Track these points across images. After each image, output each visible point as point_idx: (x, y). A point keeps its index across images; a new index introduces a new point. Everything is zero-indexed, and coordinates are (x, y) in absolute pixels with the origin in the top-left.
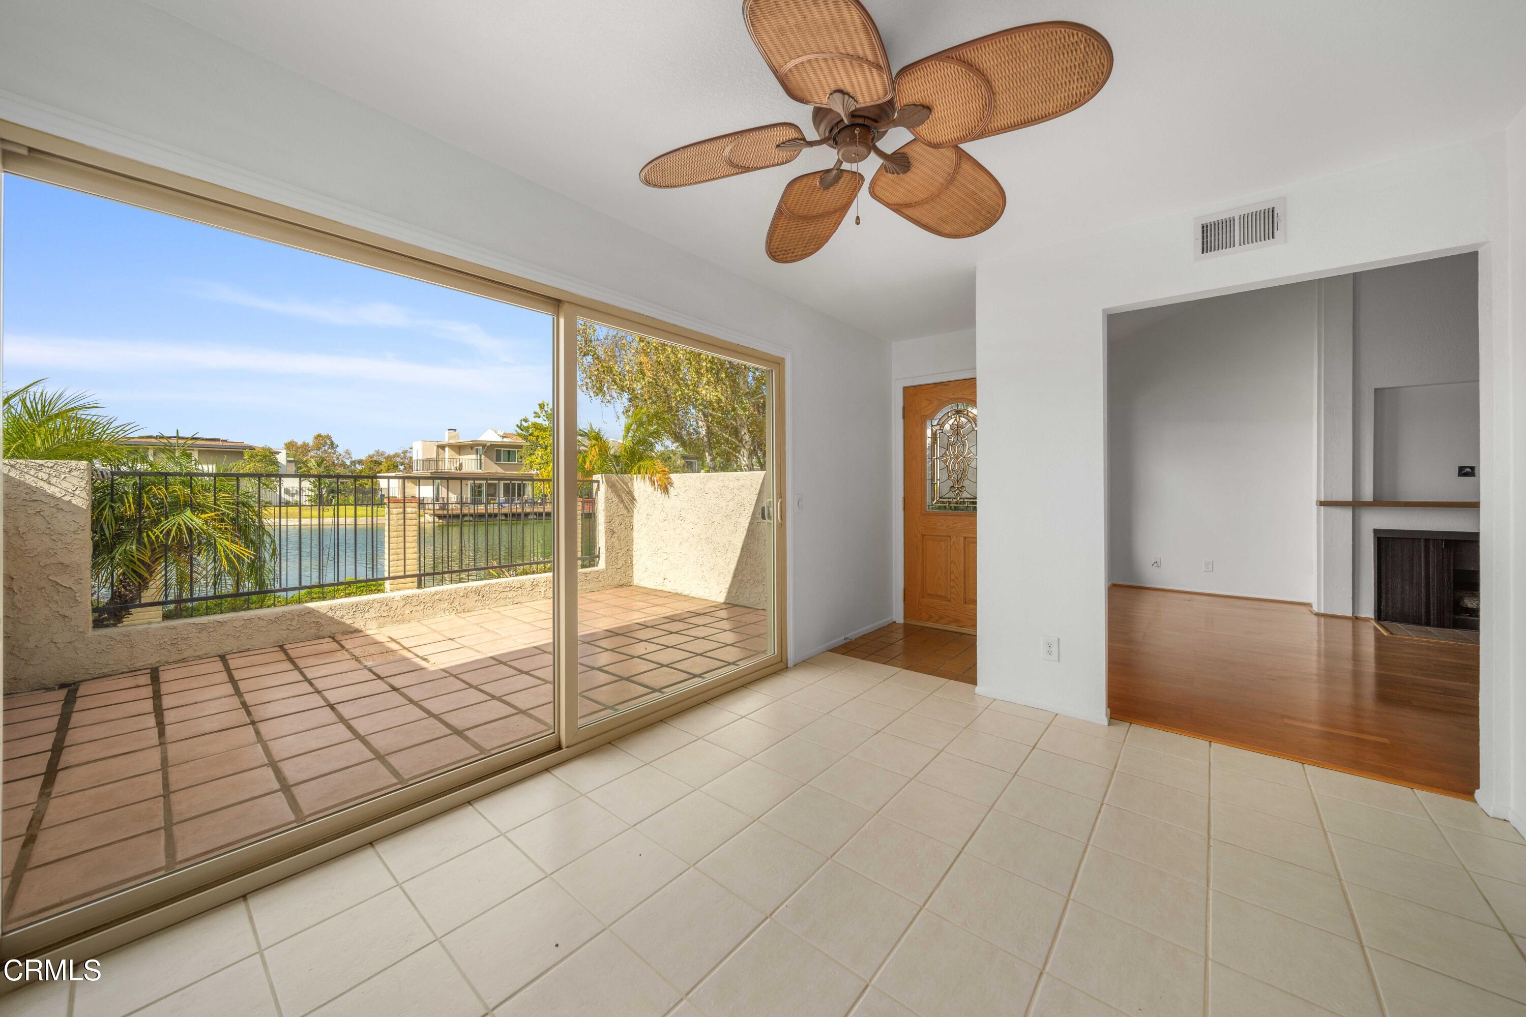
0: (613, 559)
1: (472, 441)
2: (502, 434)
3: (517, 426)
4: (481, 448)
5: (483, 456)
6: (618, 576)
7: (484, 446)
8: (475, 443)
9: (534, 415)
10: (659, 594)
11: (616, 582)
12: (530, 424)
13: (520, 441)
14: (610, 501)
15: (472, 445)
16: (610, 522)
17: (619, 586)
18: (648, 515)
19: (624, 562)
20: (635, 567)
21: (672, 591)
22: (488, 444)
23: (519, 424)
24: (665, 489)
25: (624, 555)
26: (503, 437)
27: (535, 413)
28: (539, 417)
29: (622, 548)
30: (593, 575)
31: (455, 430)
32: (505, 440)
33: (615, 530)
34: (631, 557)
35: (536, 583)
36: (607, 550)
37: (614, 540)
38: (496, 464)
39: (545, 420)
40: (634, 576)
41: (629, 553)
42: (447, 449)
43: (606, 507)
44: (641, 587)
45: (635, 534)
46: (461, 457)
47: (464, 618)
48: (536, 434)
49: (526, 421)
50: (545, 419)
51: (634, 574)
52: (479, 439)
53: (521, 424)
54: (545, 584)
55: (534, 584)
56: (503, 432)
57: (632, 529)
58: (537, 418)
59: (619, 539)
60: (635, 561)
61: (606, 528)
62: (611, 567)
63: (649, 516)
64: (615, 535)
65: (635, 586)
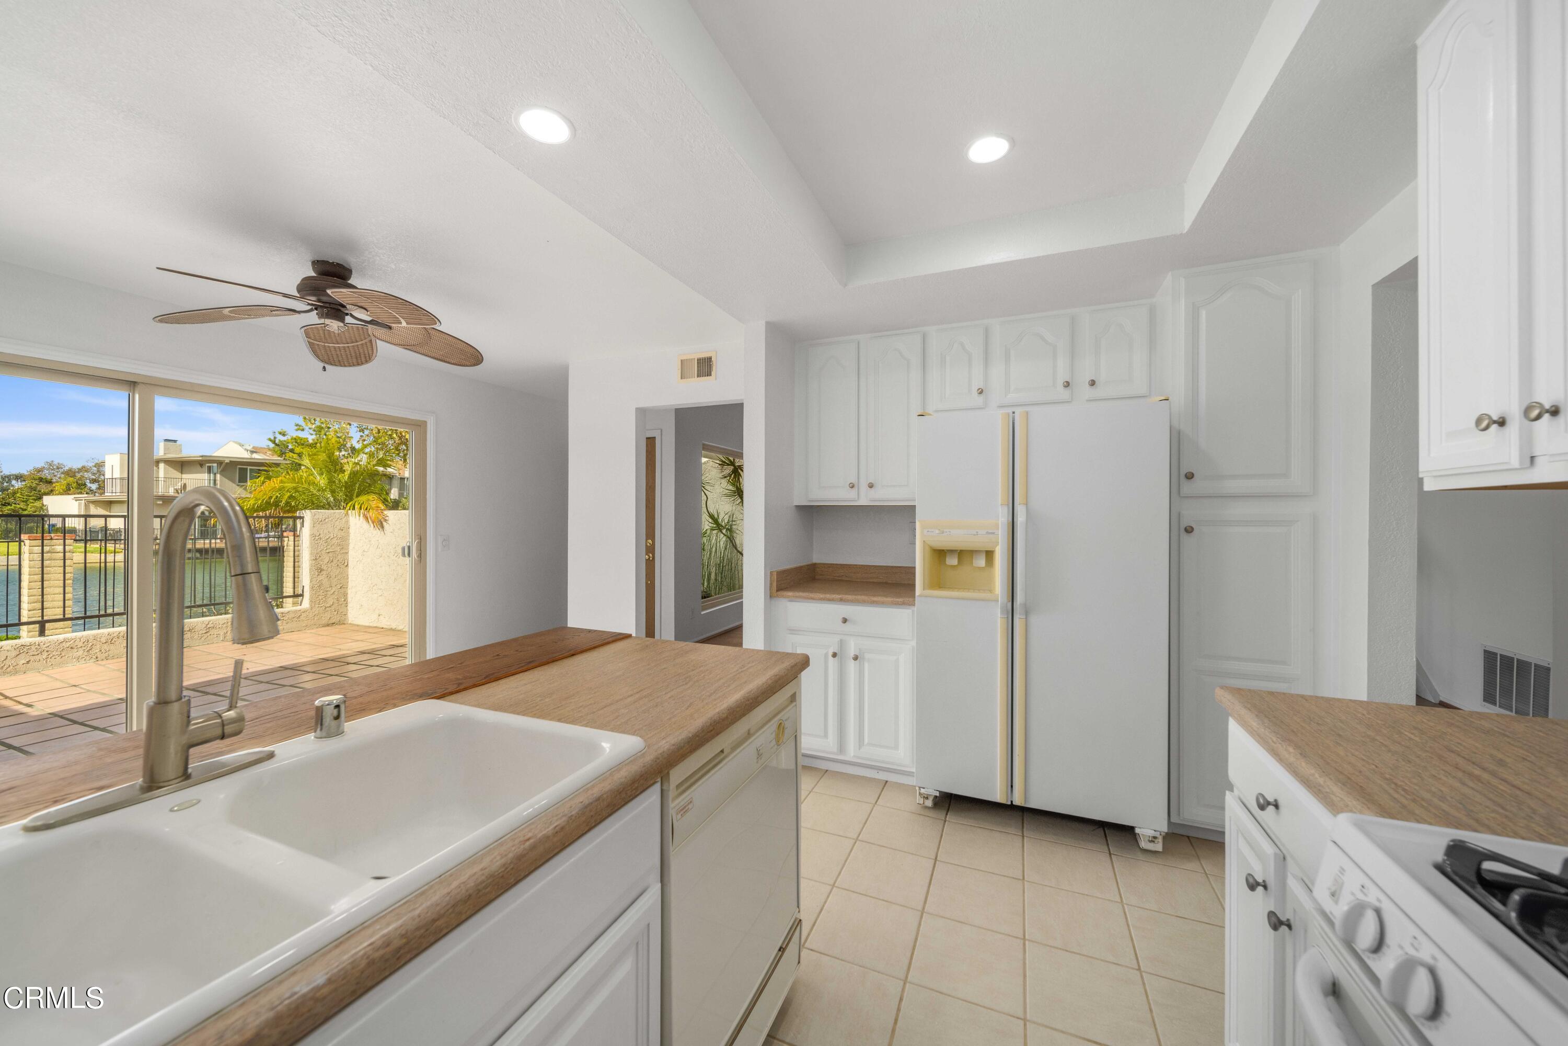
0: (320, 597)
1: (202, 456)
2: (250, 448)
3: (270, 440)
4: (215, 465)
5: (218, 476)
6: (328, 615)
7: (220, 463)
8: (204, 458)
9: (296, 428)
10: (370, 630)
11: (325, 620)
12: (289, 438)
13: (276, 458)
14: (317, 538)
15: (202, 461)
16: (316, 559)
17: (328, 625)
18: (364, 551)
19: (335, 601)
20: (350, 605)
21: (384, 627)
22: (227, 461)
23: (272, 438)
24: (380, 524)
25: (336, 593)
26: (252, 452)
27: (297, 425)
28: (303, 430)
29: (333, 585)
30: (292, 615)
31: (175, 441)
32: (255, 456)
33: (324, 567)
34: (345, 595)
35: (212, 625)
36: (312, 588)
37: (320, 578)
38: (238, 485)
39: (312, 434)
40: (349, 614)
41: (342, 590)
42: (162, 465)
43: (311, 543)
44: (355, 625)
45: (351, 571)
46: (184, 476)
47: (104, 665)
48: (298, 450)
49: (284, 434)
50: (312, 432)
51: (349, 612)
52: (215, 454)
53: (275, 438)
54: (225, 625)
55: (209, 626)
56: (252, 447)
57: (347, 566)
58: (299, 432)
59: (329, 576)
60: (349, 600)
61: (311, 565)
62: (317, 606)
63: (365, 553)
64: (324, 573)
65: (350, 624)
